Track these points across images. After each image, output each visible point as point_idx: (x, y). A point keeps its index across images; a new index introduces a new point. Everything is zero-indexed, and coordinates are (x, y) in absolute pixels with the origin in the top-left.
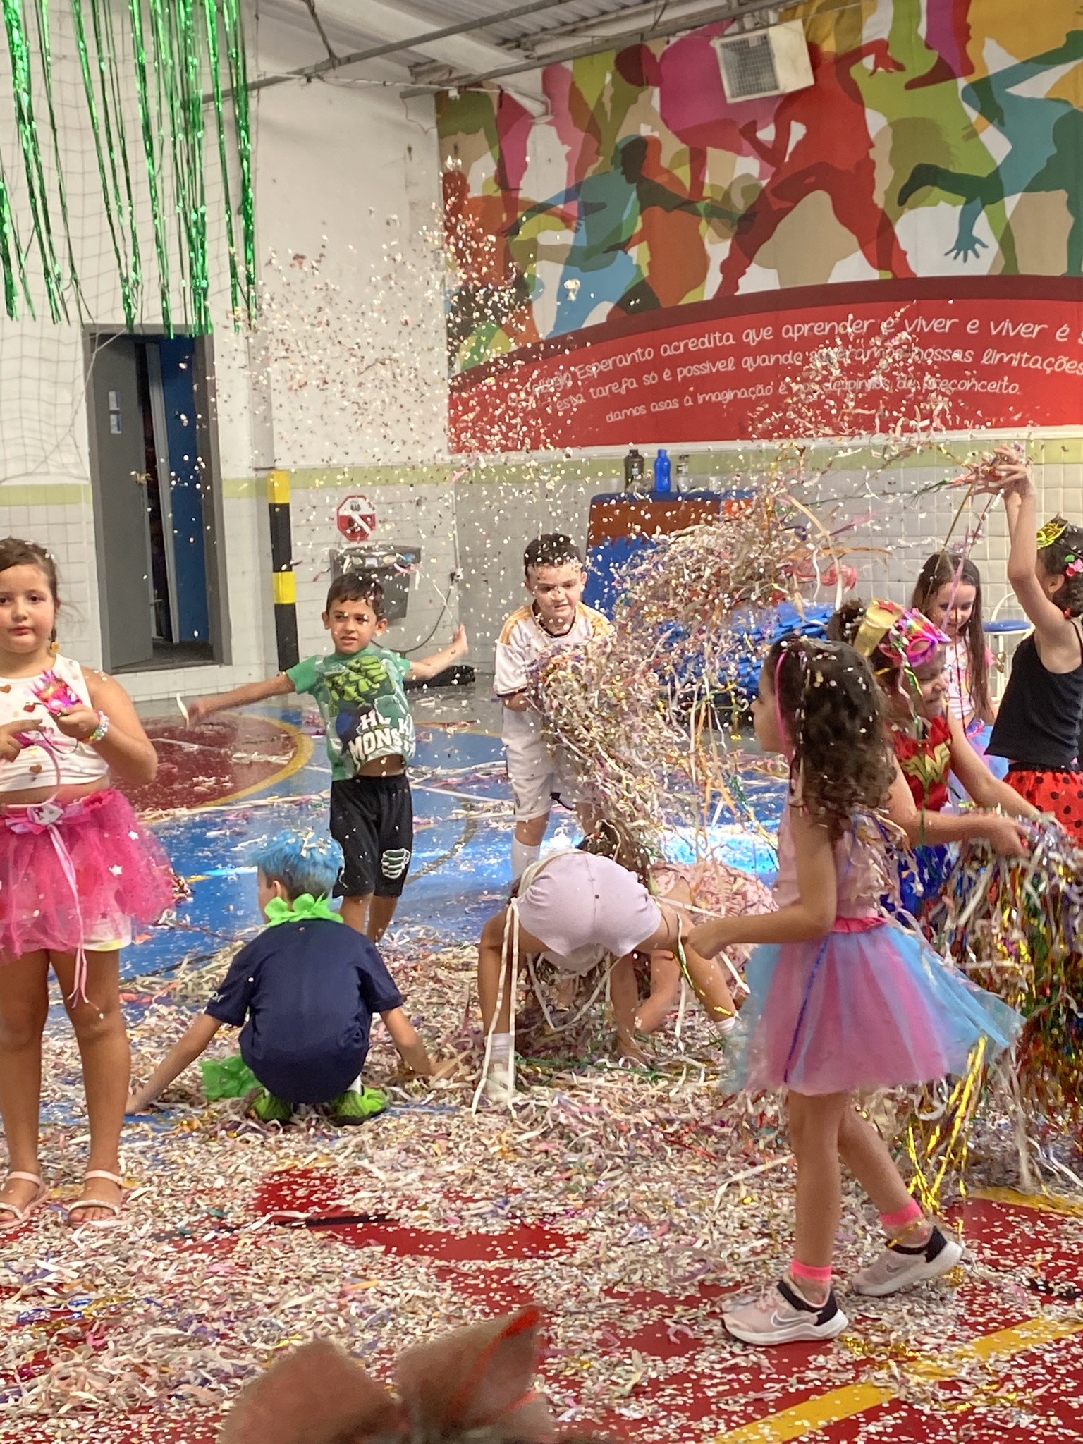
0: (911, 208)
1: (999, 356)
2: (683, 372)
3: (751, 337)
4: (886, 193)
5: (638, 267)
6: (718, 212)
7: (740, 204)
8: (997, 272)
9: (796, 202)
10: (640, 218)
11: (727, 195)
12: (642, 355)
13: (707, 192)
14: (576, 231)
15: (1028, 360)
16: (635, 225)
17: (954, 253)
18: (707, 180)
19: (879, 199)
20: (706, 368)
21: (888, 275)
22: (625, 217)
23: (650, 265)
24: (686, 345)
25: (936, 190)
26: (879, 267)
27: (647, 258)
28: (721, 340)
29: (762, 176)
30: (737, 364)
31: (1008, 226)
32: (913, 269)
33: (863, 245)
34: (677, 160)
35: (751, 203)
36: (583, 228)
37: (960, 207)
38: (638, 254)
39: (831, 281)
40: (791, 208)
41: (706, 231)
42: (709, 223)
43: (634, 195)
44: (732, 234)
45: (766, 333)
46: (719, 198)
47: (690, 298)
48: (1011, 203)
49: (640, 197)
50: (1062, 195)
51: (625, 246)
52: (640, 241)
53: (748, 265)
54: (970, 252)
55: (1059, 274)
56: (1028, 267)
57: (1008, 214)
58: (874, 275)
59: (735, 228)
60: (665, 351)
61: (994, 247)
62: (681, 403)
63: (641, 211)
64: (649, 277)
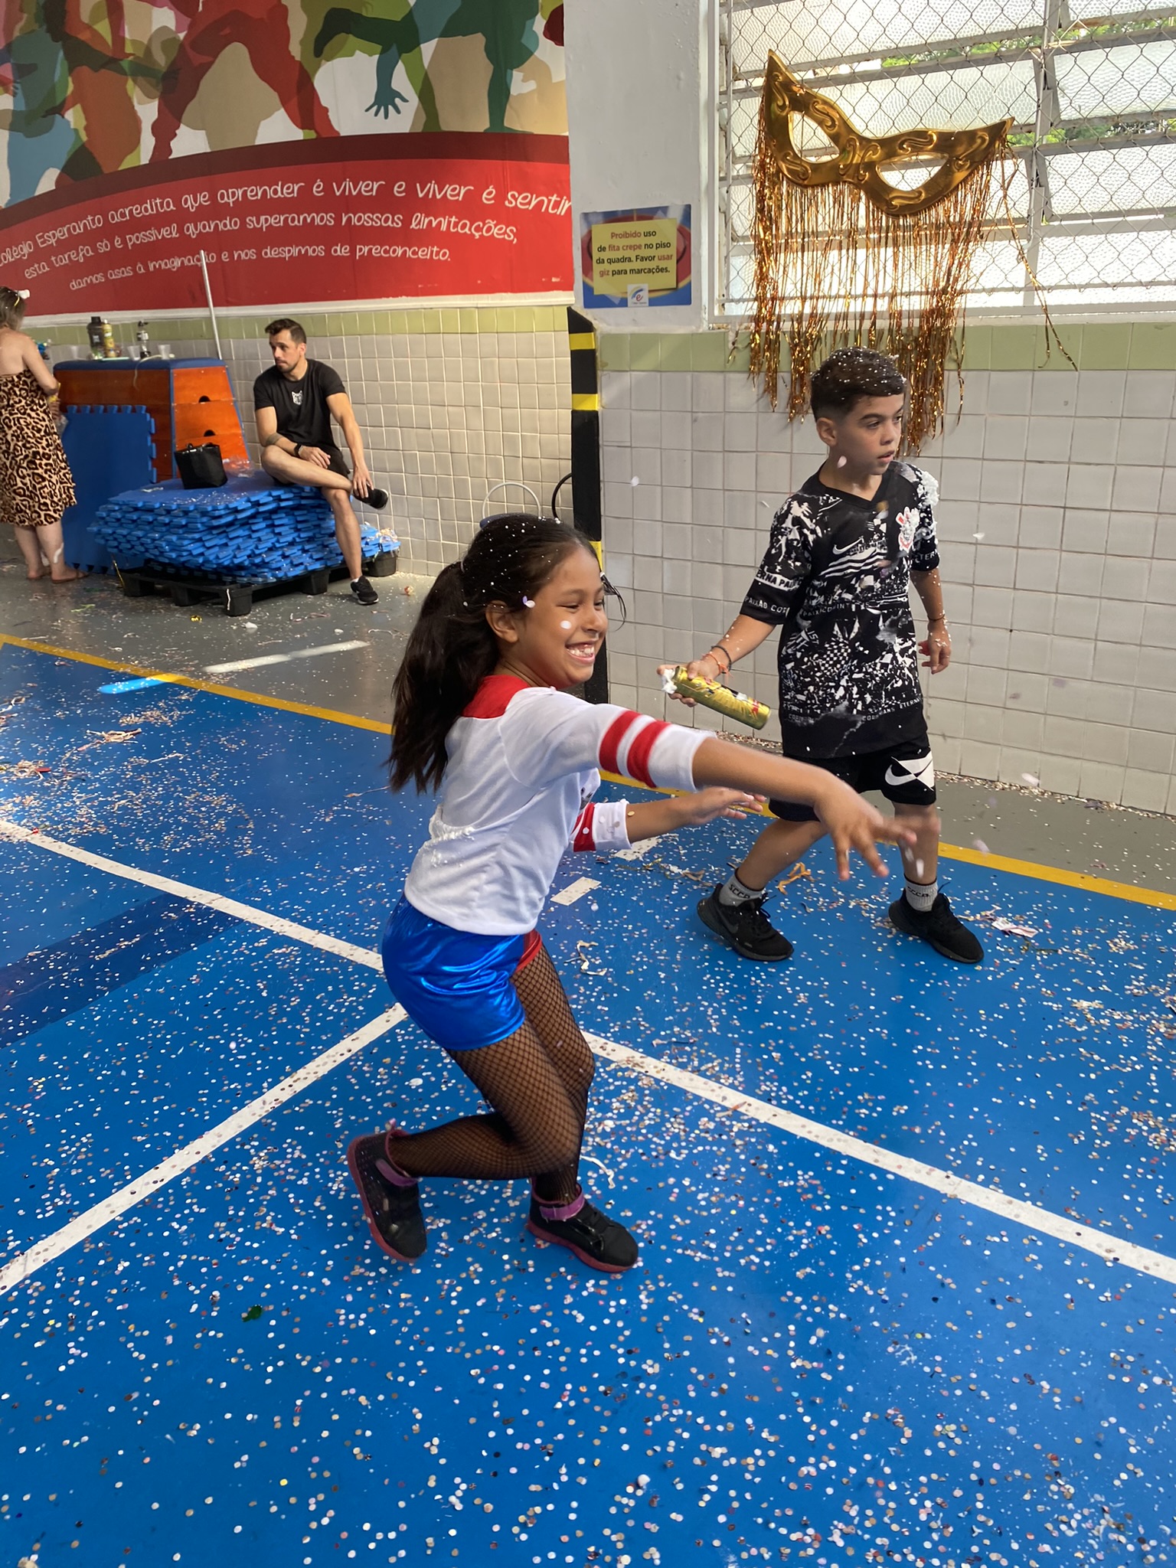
0: (328, 60)
1: (427, 220)
2: (133, 239)
3: (190, 203)
4: (302, 42)
5: (76, 131)
6: (142, 70)
7: (161, 60)
8: (419, 130)
9: (215, 57)
10: (70, 79)
11: (148, 50)
12: (93, 222)
13: (129, 49)
14: (14, 95)
15: (456, 225)
16: (67, 86)
17: (375, 108)
18: (127, 36)
19: (295, 49)
20: (152, 235)
21: (312, 135)
22: (56, 78)
23: (86, 128)
24: (131, 212)
25: (352, 38)
26: (302, 126)
27: (84, 123)
28: (162, 207)
29: (179, 30)
30: (180, 230)
31: (426, 80)
32: (336, 128)
33: (285, 103)
34: (95, 16)
35: (173, 58)
36: (19, 92)
37: (377, 56)
38: (74, 117)
39: (258, 142)
40: (212, 63)
41: (135, 92)
42: (135, 81)
43: (61, 54)
44: (159, 94)
45: (203, 199)
46: (141, 54)
47: (128, 163)
48: (428, 49)
49: (67, 56)
50: (478, 40)
51: (60, 110)
52: (73, 105)
53: (178, 127)
54: (390, 107)
55: (481, 130)
56: (450, 122)
57: (426, 64)
58: (298, 135)
59: (160, 87)
60: (113, 219)
61: (414, 100)
62: (134, 270)
63: (71, 71)
64: (88, 141)
